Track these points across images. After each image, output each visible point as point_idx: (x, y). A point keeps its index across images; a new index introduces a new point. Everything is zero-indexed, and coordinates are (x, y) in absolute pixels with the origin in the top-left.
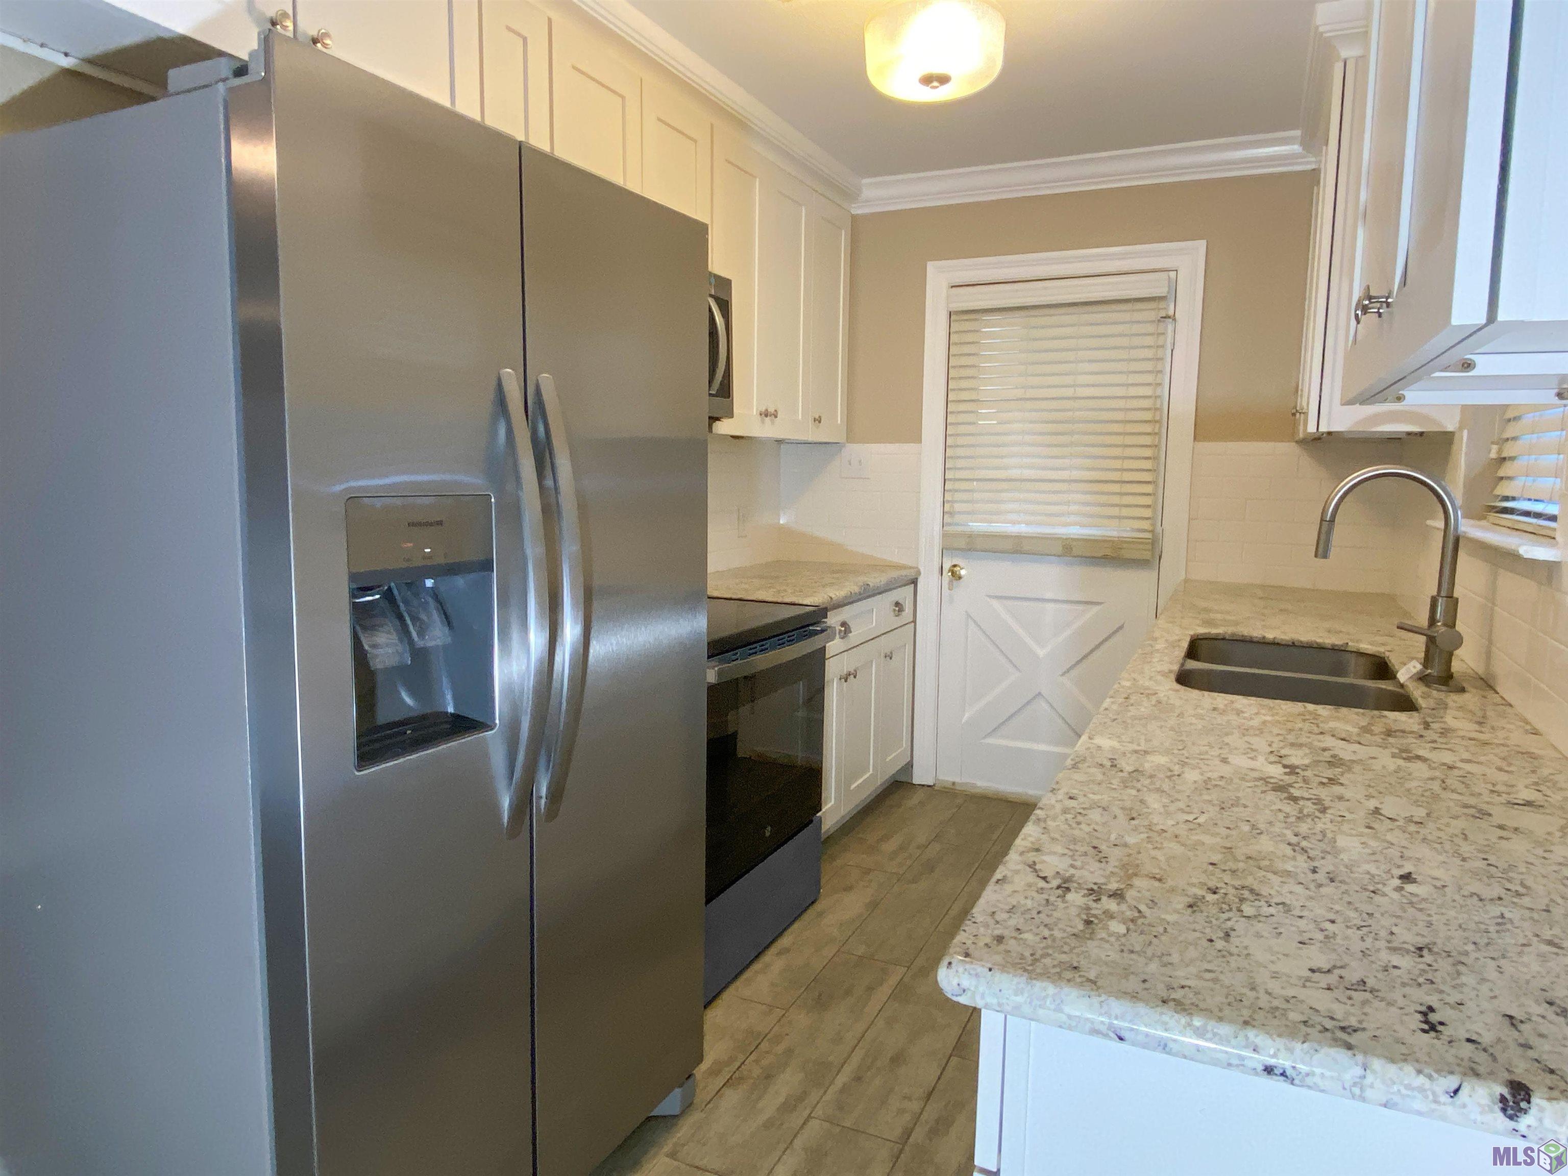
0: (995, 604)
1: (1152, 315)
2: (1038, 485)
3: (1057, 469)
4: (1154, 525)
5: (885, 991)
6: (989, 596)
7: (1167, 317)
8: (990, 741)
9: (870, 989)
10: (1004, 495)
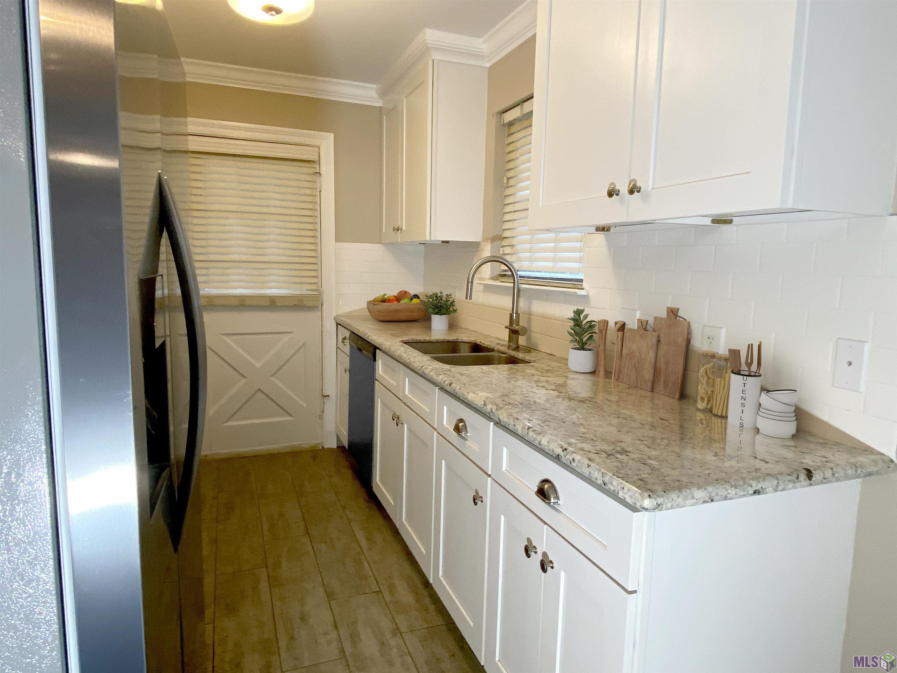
0: (226, 339)
1: (310, 171)
2: (253, 265)
3: (259, 255)
4: (318, 287)
5: (264, 586)
6: (222, 334)
7: (317, 173)
8: (230, 423)
9: (255, 588)
10: (229, 271)
